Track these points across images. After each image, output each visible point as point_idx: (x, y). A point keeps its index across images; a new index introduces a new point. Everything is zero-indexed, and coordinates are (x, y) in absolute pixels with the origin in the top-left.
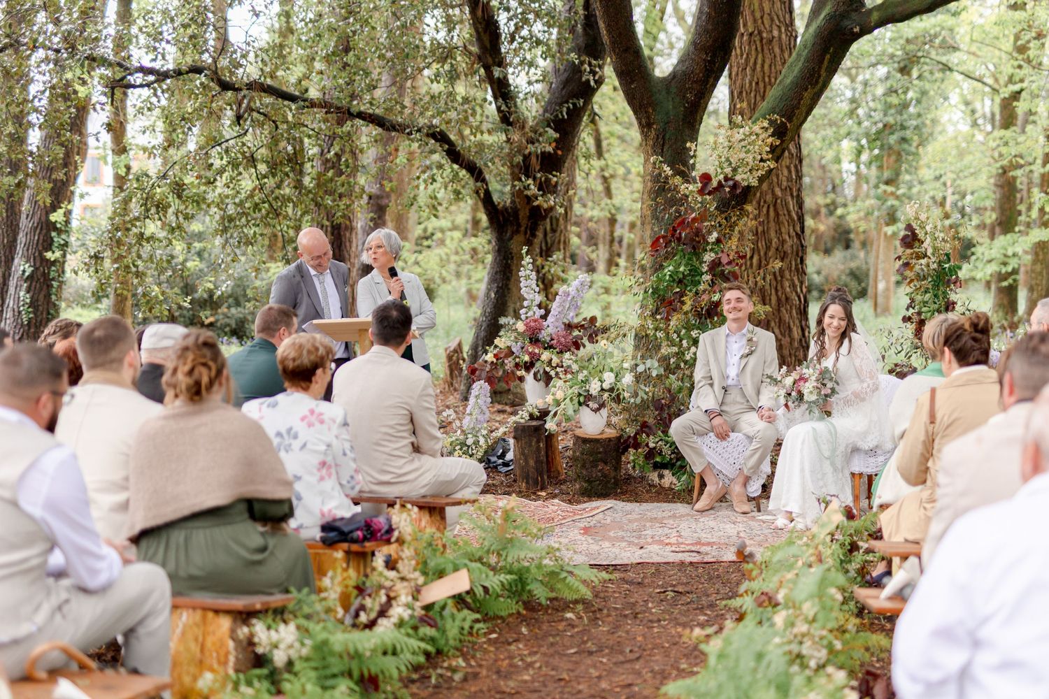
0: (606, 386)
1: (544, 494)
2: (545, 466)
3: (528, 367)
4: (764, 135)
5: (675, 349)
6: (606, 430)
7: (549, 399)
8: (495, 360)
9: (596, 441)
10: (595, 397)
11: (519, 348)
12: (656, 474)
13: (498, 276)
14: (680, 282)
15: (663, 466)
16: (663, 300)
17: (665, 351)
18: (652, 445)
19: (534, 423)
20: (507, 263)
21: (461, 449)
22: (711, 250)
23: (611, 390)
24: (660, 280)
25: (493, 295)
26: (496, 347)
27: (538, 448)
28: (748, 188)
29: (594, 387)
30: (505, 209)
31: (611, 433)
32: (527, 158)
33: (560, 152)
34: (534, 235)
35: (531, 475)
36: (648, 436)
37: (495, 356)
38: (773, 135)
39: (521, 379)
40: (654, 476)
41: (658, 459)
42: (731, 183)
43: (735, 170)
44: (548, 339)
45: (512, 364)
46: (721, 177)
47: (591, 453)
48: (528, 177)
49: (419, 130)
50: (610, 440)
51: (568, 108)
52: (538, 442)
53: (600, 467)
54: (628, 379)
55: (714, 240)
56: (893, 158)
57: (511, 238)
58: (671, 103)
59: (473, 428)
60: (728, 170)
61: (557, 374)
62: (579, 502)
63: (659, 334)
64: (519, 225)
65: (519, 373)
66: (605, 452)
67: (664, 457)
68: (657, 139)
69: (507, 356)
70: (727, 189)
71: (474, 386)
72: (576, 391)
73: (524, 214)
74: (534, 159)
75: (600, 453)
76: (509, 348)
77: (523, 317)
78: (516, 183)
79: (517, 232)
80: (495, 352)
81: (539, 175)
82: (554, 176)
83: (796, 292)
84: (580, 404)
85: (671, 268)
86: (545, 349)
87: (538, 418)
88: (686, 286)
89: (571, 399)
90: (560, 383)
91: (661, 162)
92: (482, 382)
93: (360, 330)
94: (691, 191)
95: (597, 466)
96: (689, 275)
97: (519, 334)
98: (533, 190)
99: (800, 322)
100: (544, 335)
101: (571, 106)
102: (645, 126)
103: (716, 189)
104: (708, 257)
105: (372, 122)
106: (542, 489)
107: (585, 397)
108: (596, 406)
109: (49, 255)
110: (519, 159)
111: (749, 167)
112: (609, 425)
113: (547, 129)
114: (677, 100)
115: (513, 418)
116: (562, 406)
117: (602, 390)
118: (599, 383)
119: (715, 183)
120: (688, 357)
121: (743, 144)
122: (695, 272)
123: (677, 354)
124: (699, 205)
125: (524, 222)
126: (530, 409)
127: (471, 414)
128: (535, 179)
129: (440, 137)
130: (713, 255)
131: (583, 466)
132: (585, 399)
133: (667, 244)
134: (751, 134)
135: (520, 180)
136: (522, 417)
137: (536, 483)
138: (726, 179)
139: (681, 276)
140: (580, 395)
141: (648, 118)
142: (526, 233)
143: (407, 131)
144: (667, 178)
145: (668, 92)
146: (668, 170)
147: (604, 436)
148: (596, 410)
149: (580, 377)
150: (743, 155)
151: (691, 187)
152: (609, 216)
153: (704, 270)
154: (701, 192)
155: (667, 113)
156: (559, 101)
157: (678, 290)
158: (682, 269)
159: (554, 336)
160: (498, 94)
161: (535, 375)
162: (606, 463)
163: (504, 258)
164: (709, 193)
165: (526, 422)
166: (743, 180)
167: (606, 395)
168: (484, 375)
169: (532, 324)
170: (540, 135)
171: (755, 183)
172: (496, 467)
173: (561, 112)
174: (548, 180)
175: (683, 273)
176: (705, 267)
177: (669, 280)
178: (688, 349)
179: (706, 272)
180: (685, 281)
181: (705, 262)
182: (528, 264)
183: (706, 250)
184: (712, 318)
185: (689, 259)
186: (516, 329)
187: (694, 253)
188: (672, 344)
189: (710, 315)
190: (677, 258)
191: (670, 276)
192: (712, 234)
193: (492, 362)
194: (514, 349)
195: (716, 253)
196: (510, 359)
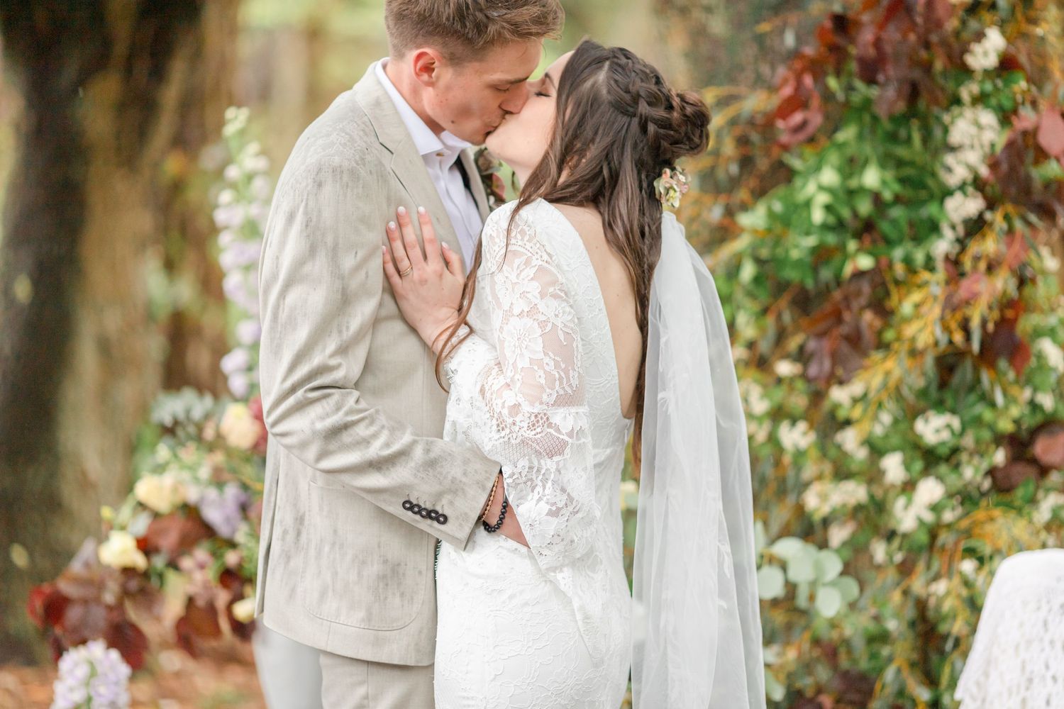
5: (854, 492)
8: (139, 561)
16: (804, 302)
22: (980, 99)
26: (140, 505)
34: (158, 73)
37: (146, 546)
39: (244, 628)
45: (211, 574)
55: (991, 61)
64: (107, 44)
69: (186, 545)
71: (65, 663)
76: (192, 509)
77: (238, 385)
80: (141, 526)
85: (828, 177)
88: (892, 245)
92: (97, 647)
96: (898, 200)
122: (919, 189)
123: (857, 511)
130: (988, 118)
139: (865, 207)
142: (128, 70)
153: (953, 180)
157: (865, 262)
158: (871, 177)
168: (99, 616)
175: (877, 198)
176: (957, 169)
177: (825, 227)
178: (909, 487)
179: (962, 187)
180: (885, 227)
181: (952, 149)
182: (250, 177)
183: (957, 101)
184: (992, 365)
185: (893, 138)
186: (220, 439)
187: (912, 112)
188: (842, 473)
189: (988, 355)
190: (847, 134)
191: (828, 208)
192: (980, 36)
193: (128, 571)
194: (213, 515)
195: (1006, 117)
196: (201, 553)
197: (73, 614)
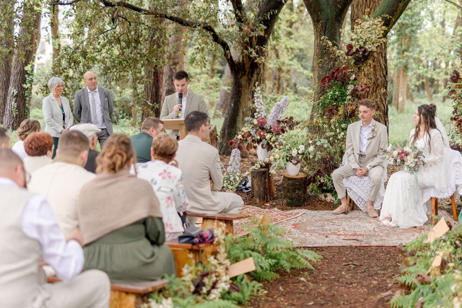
0: (300, 152)
1: (268, 205)
2: (268, 191)
3: (259, 141)
4: (380, 25)
5: (333, 133)
6: (299, 173)
7: (272, 158)
8: (242, 138)
9: (295, 179)
10: (295, 157)
11: (254, 132)
12: (323, 195)
13: (235, 96)
14: (336, 100)
15: (327, 191)
17: (328, 134)
18: (322, 181)
19: (263, 170)
20: (239, 90)
21: (227, 182)
22: (351, 84)
23: (303, 154)
24: (325, 98)
25: (233, 105)
26: (243, 131)
27: (265, 182)
28: (372, 52)
29: (294, 152)
30: (239, 63)
31: (302, 175)
32: (251, 39)
33: (266, 36)
34: (252, 76)
35: (261, 195)
36: (320, 176)
37: (243, 136)
38: (384, 25)
39: (255, 148)
40: (322, 196)
41: (325, 188)
42: (363, 50)
43: (365, 43)
44: (269, 128)
45: (251, 140)
46: (358, 47)
47: (293, 185)
48: (251, 47)
49: (199, 25)
50: (302, 179)
51: (270, 14)
52: (265, 179)
53: (297, 192)
54: (311, 149)
55: (353, 79)
56: (407, 40)
57: (241, 77)
58: (329, 9)
59: (233, 172)
60: (361, 43)
61: (275, 145)
62: (287, 210)
63: (325, 126)
64: (245, 71)
65: (255, 145)
66: (300, 185)
67: (327, 187)
68: (322, 27)
69: (248, 136)
70: (361, 53)
71: (232, 151)
72: (285, 155)
73: (247, 66)
74: (254, 39)
75: (297, 185)
76: (249, 132)
77: (256, 117)
78: (244, 51)
79: (245, 74)
80: (243, 134)
81: (256, 47)
82: (264, 47)
83: (383, 104)
84: (287, 161)
85: (331, 93)
86: (268, 132)
87: (264, 167)
88: (339, 102)
89: (283, 158)
90: (277, 150)
91: (326, 39)
92: (236, 149)
93: (180, 124)
94: (342, 54)
95: (295, 192)
96: (340, 96)
97: (255, 125)
98: (254, 54)
99: (385, 118)
100: (267, 126)
101: (272, 13)
102: (316, 21)
103: (355, 53)
104: (350, 88)
105: (177, 21)
106: (267, 202)
107: (290, 157)
108: (295, 162)
109: (24, 86)
110: (247, 39)
111: (373, 42)
112: (301, 171)
113: (261, 24)
114: (333, 8)
115: (253, 167)
116: (278, 162)
117: (298, 154)
118: (297, 151)
119: (354, 50)
120: (339, 137)
121: (369, 29)
122: (343, 95)
123: (334, 135)
124: (346, 61)
125: (247, 70)
126: (261, 163)
127: (231, 165)
128: (254, 49)
129: (209, 29)
130: (352, 86)
131: (288, 191)
132: (290, 159)
133: (330, 80)
134: (373, 25)
135: (247, 49)
136: (257, 167)
137: (264, 199)
138: (361, 47)
139: (336, 97)
140: (287, 156)
141: (318, 17)
142: (248, 75)
143: (194, 25)
144: (329, 47)
145: (328, 4)
146: (330, 43)
147: (299, 177)
148: (296, 164)
149: (287, 147)
150: (369, 35)
151: (342, 52)
152: (278, 67)
153: (348, 94)
154: (347, 54)
155: (327, 15)
156: (265, 11)
157: (335, 104)
158: (337, 93)
159: (272, 127)
160: (236, 8)
161: (262, 145)
162: (300, 190)
163: (238, 87)
164: (351, 55)
165: (259, 169)
166: (369, 48)
167: (300, 157)
168: (237, 145)
169: (261, 120)
170: (257, 27)
171: (375, 49)
172: (242, 190)
173: (267, 16)
174: (261, 50)
175: (337, 95)
176: (348, 92)
177: (330, 99)
178: (340, 133)
179: (349, 95)
180: (338, 99)
181: (348, 90)
182: (258, 91)
183: (349, 84)
184: (351, 118)
185: (340, 88)
186: (253, 123)
187: (343, 85)
188: (331, 131)
189: (351, 116)
190: (334, 87)
191: (331, 96)
192: (352, 76)
193: (241, 139)
194: (252, 133)
195: (355, 85)
196: (250, 138)
197: (233, 144)
